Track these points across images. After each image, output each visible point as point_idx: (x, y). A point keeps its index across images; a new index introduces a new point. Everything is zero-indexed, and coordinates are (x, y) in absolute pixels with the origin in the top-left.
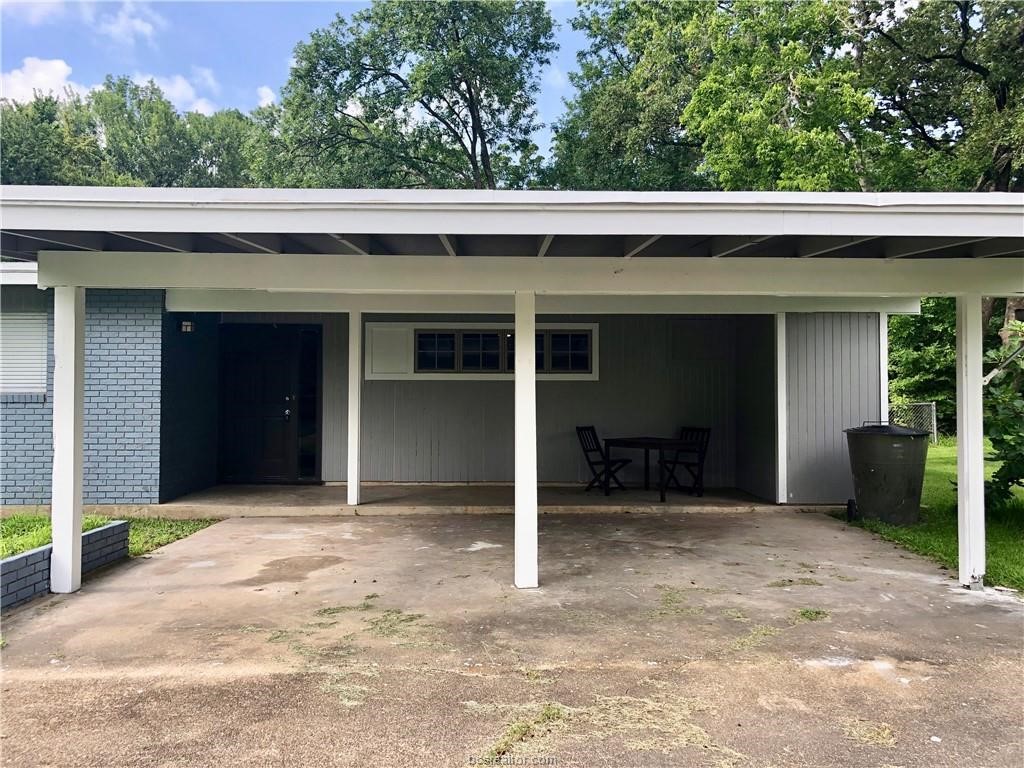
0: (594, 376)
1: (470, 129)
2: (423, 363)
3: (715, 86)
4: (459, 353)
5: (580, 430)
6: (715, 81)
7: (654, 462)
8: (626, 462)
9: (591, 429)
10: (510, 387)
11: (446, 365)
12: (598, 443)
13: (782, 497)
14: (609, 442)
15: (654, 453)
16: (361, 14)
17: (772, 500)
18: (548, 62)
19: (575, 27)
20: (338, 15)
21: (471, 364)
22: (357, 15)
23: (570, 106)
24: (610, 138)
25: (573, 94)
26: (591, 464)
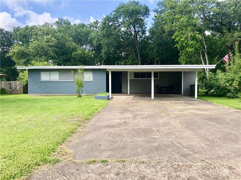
0: (158, 79)
1: (134, 32)
2: (135, 77)
3: (177, 34)
4: (140, 75)
5: (156, 86)
6: (177, 33)
7: (166, 90)
8: (162, 90)
9: (158, 86)
10: (151, 80)
11: (138, 77)
12: (159, 87)
13: (182, 94)
14: (160, 87)
15: (166, 88)
16: (114, 11)
17: (181, 94)
18: (148, 17)
19: (154, 11)
20: (111, 12)
21: (141, 77)
22: (113, 11)
23: (152, 24)
24: (161, 35)
25: (153, 22)
26: (158, 90)
